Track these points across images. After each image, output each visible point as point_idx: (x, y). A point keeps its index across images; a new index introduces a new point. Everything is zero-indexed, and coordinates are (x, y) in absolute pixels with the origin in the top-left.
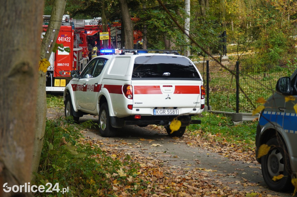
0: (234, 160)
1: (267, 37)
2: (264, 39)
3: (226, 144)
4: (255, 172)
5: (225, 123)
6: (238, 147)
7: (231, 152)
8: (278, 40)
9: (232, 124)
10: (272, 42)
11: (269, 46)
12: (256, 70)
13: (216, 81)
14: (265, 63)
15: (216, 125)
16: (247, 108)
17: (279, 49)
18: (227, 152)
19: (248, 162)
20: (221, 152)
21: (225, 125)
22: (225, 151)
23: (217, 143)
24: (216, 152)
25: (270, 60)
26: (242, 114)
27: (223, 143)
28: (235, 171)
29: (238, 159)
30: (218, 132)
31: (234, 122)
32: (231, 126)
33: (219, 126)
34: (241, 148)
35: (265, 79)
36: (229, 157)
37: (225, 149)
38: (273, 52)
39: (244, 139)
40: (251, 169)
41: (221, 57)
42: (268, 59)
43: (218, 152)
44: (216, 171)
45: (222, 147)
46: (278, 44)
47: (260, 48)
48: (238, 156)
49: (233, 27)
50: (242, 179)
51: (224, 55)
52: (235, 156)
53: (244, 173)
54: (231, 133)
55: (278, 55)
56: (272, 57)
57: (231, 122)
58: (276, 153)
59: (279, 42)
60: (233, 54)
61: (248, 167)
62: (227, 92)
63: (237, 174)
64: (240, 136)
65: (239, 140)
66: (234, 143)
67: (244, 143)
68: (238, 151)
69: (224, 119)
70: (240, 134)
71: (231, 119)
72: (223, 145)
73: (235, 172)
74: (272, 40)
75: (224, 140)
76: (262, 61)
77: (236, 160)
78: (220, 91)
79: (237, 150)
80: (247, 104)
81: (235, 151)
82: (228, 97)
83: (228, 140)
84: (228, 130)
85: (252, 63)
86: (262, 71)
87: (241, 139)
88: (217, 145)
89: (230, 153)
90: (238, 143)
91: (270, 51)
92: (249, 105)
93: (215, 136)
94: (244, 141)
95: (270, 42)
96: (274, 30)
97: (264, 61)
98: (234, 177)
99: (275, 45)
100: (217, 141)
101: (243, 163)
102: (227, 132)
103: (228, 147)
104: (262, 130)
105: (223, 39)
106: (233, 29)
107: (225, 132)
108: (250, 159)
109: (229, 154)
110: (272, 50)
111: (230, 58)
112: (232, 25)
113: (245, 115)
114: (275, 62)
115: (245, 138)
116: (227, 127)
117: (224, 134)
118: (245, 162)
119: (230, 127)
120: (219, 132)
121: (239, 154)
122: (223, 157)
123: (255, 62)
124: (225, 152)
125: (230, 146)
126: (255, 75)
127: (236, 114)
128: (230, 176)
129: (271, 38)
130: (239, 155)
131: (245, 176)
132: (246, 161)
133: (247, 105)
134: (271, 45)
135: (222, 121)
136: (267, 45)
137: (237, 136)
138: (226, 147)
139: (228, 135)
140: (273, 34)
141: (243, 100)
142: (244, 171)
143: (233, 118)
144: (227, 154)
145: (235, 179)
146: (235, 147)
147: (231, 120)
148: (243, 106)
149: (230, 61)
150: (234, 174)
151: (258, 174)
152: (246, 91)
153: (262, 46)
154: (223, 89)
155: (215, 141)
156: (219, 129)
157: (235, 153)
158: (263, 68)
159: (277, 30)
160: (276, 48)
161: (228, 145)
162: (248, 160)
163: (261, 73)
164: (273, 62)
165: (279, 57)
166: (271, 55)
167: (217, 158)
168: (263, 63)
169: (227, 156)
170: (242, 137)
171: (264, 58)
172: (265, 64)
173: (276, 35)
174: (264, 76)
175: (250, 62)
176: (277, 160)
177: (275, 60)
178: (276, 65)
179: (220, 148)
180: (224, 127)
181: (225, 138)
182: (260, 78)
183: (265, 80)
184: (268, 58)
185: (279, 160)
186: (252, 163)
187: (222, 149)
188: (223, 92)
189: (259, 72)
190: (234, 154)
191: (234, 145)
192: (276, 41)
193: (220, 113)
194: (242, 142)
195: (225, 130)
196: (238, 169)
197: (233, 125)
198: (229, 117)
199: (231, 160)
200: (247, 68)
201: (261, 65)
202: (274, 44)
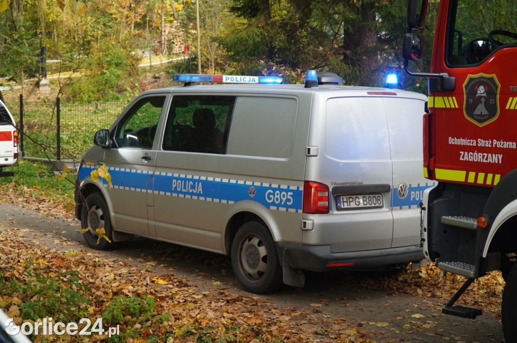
0: (53, 218)
1: (101, 55)
2: (97, 57)
3: (44, 199)
4: (76, 230)
5: (44, 173)
6: (59, 202)
7: (50, 208)
8: (116, 59)
9: (52, 174)
10: (107, 61)
11: (103, 66)
12: (86, 98)
13: (33, 114)
14: (98, 89)
15: (33, 176)
16: (73, 152)
17: (116, 71)
18: (45, 209)
19: (70, 220)
20: (38, 210)
21: (43, 176)
22: (43, 207)
23: (34, 199)
24: (32, 209)
25: (105, 85)
26: (64, 161)
27: (41, 199)
28: (54, 229)
29: (58, 216)
30: (35, 185)
31: (55, 172)
32: (51, 176)
33: (36, 176)
34: (62, 204)
35: (97, 111)
36: (48, 215)
37: (43, 206)
38: (108, 74)
39: (66, 193)
40: (72, 227)
41: (39, 80)
42: (102, 84)
43: (36, 209)
44: (33, 230)
45: (39, 203)
46: (115, 64)
47: (91, 70)
48: (58, 214)
49: (55, 37)
50: (61, 238)
51: (44, 79)
52: (55, 213)
53: (64, 232)
54: (50, 186)
55: (115, 78)
56: (107, 81)
57: (51, 172)
58: (96, 209)
59: (116, 62)
60: (55, 76)
61: (69, 225)
62: (47, 130)
63: (57, 233)
64: (62, 189)
65: (60, 195)
66: (54, 198)
67: (66, 197)
68: (59, 207)
69: (43, 168)
70: (61, 186)
71: (51, 168)
72: (41, 201)
73: (54, 231)
74: (107, 59)
75: (42, 195)
76: (94, 87)
77: (55, 218)
78: (37, 128)
79: (57, 206)
80: (73, 146)
81: (54, 208)
82: (48, 138)
83: (47, 195)
84: (47, 182)
85: (80, 89)
86: (94, 100)
87: (63, 193)
88: (34, 201)
89: (49, 210)
90: (59, 198)
91: (105, 74)
92: (75, 148)
93: (32, 189)
94: (66, 195)
95: (104, 61)
96: (111, 45)
97: (96, 86)
98: (52, 236)
99: (111, 65)
100: (33, 196)
101: (64, 221)
102: (45, 185)
103: (47, 203)
104: (81, 184)
105: (41, 59)
106: (56, 40)
107: (43, 184)
108: (72, 216)
109: (48, 212)
110: (107, 71)
111: (51, 82)
112: (55, 33)
113: (68, 163)
114: (111, 87)
115: (68, 192)
116: (45, 178)
117: (42, 187)
118: (65, 219)
119: (49, 178)
120: (37, 184)
121: (59, 210)
122: (41, 215)
123: (85, 89)
124: (44, 209)
125: (49, 201)
126: (84, 106)
127: (56, 162)
128: (48, 236)
129: (106, 55)
130: (59, 212)
131: (64, 236)
132: (67, 218)
133: (72, 148)
134: (106, 66)
135: (40, 171)
136: (100, 64)
137: (58, 190)
138: (44, 203)
139: (47, 189)
140: (109, 51)
141: (67, 141)
142: (65, 230)
143: (54, 167)
144: (45, 211)
145: (53, 238)
146: (54, 203)
147: (51, 170)
148: (68, 150)
149: (52, 86)
150: (52, 233)
151: (79, 233)
152: (72, 127)
153: (94, 67)
154: (42, 126)
155: (32, 196)
156: (36, 182)
157: (55, 210)
158: (95, 95)
159: (115, 46)
160: (113, 68)
161: (47, 201)
162: (69, 217)
163: (92, 102)
164: (109, 88)
165: (116, 81)
166: (105, 79)
167: (33, 216)
168: (95, 89)
169: (46, 213)
170: (64, 190)
171: (97, 82)
172: (98, 91)
173: (113, 52)
174: (96, 107)
175: (78, 88)
176: (97, 217)
177: (111, 85)
178: (113, 91)
179: (37, 204)
180: (43, 179)
181: (43, 193)
182: (91, 110)
183: (98, 113)
184: (101, 82)
185: (99, 217)
186: (74, 221)
187: (40, 206)
188: (41, 130)
189: (89, 102)
190: (53, 211)
191: (54, 200)
192: (112, 60)
193: (38, 161)
194: (64, 196)
195: (44, 182)
196: (57, 227)
197: (54, 175)
198: (48, 165)
199: (50, 217)
200: (74, 96)
201: (93, 92)
202: (109, 63)
